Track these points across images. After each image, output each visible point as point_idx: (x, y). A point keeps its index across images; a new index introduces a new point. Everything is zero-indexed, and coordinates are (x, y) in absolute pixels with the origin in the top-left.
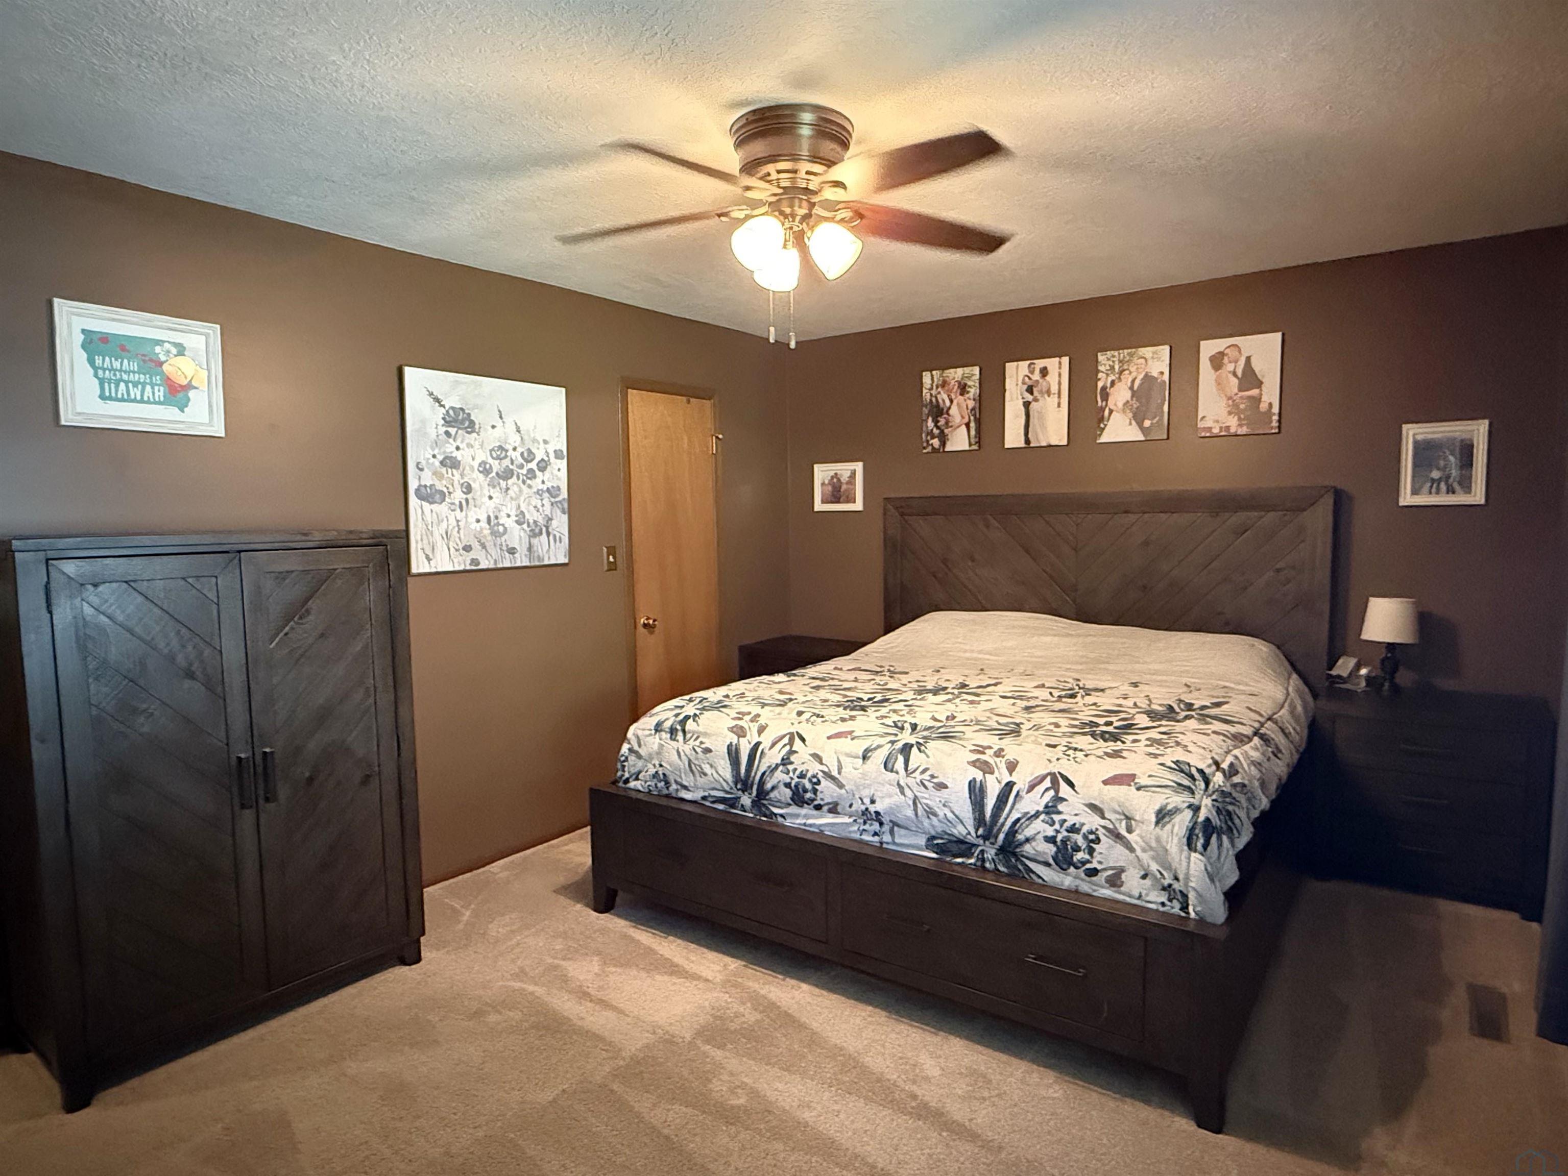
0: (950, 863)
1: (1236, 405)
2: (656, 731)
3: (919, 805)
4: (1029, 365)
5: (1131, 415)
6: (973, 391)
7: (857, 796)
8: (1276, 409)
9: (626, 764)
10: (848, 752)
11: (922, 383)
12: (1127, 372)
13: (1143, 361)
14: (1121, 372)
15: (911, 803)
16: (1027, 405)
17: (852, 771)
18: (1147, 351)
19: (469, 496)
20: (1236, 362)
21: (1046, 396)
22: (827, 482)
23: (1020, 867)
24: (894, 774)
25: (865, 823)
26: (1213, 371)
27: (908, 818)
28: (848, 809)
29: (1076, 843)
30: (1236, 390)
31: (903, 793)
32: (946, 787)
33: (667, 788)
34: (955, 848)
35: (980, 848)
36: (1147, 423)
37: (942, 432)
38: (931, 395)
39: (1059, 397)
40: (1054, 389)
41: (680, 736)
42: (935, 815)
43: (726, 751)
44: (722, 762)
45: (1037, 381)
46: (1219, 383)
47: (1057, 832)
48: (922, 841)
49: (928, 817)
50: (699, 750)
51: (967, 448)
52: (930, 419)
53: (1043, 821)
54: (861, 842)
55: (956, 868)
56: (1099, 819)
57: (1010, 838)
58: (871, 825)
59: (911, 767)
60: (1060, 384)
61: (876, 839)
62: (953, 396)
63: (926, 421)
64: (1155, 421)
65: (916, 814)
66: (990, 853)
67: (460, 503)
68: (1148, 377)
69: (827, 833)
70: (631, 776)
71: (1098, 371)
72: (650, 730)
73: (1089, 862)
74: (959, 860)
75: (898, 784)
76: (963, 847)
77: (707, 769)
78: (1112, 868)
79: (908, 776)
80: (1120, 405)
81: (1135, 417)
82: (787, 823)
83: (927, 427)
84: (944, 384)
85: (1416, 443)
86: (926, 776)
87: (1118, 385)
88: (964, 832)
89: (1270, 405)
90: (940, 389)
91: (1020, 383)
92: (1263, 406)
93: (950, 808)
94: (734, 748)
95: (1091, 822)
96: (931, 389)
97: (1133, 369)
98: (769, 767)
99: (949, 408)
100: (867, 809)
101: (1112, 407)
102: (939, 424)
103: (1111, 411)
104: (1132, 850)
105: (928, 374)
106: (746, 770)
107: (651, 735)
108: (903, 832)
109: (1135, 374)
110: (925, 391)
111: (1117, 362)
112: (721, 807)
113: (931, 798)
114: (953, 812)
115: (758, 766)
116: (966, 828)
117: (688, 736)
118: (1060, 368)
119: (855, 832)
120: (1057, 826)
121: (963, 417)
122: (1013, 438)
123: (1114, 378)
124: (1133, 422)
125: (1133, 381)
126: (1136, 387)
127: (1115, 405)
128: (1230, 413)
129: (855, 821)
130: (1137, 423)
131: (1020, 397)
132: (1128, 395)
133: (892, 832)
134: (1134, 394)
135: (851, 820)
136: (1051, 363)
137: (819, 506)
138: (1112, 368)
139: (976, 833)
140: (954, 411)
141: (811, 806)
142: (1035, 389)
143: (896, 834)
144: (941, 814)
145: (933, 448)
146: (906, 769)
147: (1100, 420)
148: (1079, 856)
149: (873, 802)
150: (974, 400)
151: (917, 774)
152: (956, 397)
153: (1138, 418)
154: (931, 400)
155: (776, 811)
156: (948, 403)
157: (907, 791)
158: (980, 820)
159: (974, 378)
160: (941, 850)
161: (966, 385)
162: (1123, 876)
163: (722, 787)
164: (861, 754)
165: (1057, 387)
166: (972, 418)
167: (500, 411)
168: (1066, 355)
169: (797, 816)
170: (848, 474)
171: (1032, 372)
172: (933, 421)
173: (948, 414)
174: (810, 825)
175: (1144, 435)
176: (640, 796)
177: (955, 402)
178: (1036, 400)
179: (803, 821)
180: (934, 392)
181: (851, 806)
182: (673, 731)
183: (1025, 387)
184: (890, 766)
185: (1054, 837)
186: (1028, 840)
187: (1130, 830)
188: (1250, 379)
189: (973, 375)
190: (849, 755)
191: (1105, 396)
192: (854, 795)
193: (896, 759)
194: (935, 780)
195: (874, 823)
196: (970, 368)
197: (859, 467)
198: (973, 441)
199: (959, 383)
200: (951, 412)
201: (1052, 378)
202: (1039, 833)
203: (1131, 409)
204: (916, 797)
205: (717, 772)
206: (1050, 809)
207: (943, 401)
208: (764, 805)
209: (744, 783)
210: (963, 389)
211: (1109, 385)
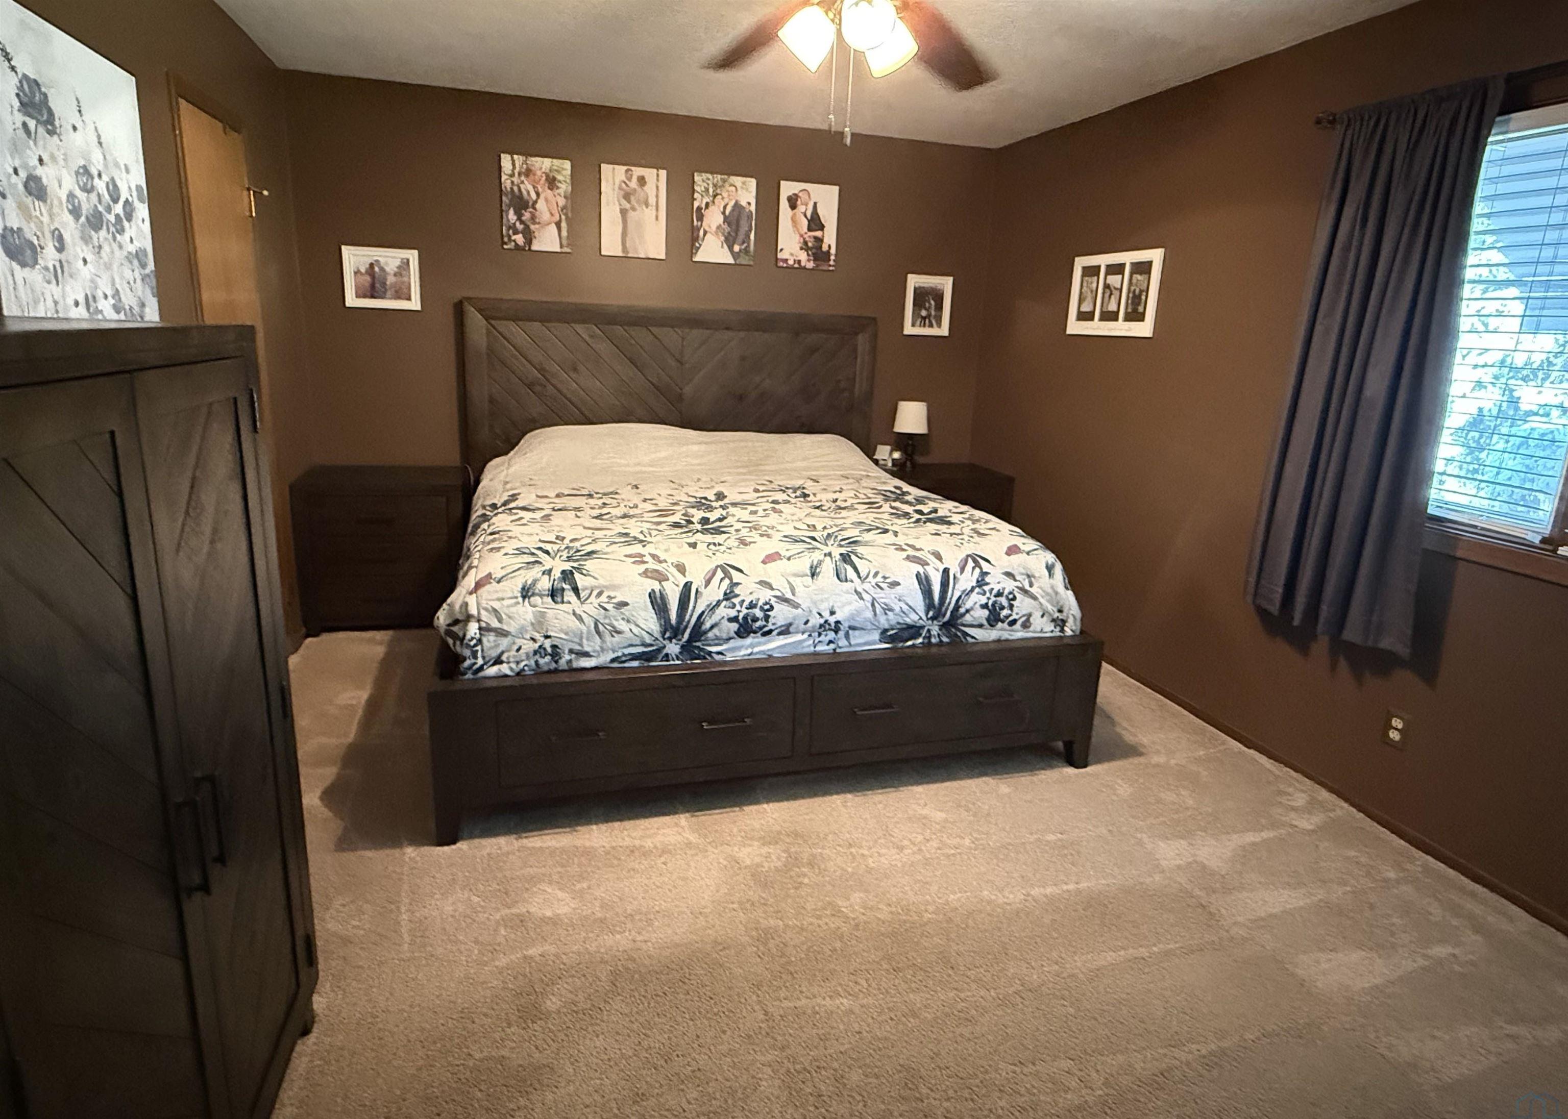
0: (902, 648)
1: (806, 243)
2: (524, 597)
3: (876, 604)
4: (627, 171)
5: (723, 238)
6: (564, 187)
7: (814, 612)
8: (833, 251)
9: (479, 648)
10: (795, 572)
11: (500, 167)
12: (719, 197)
13: (733, 189)
14: (715, 196)
15: (869, 605)
16: (623, 212)
17: (805, 590)
18: (737, 180)
19: (63, 256)
20: (806, 205)
21: (644, 207)
22: (363, 270)
23: (959, 634)
24: (849, 583)
25: (820, 635)
26: (789, 209)
27: (866, 620)
28: (803, 626)
29: (1001, 604)
30: (805, 230)
31: (862, 598)
32: (898, 584)
33: (556, 662)
34: (906, 634)
35: (926, 629)
36: (737, 248)
37: (527, 227)
38: (512, 182)
39: (657, 210)
40: (652, 200)
41: (569, 595)
42: (891, 610)
43: (648, 600)
44: (643, 614)
45: (635, 190)
46: (794, 220)
47: (989, 599)
48: (876, 636)
49: (886, 614)
50: (609, 607)
51: (558, 250)
52: (511, 212)
53: (978, 593)
54: (815, 654)
55: (907, 650)
56: (1012, 581)
57: (955, 613)
58: (826, 635)
59: (863, 574)
60: (657, 196)
61: (832, 646)
62: (540, 190)
63: (507, 212)
64: (743, 247)
65: (875, 614)
66: (935, 630)
67: (54, 267)
68: (737, 205)
69: (776, 655)
70: (485, 664)
71: (694, 191)
72: (516, 598)
73: (1011, 615)
74: (910, 643)
75: (856, 591)
76: (913, 630)
77: (622, 625)
78: (1024, 616)
79: (863, 582)
80: (714, 228)
81: (727, 240)
82: (729, 658)
83: (508, 220)
84: (528, 172)
85: (915, 289)
86: (879, 578)
87: (711, 208)
88: (916, 618)
89: (829, 246)
90: (523, 178)
91: (617, 186)
92: (825, 248)
93: (904, 601)
94: (658, 594)
95: (1009, 585)
96: (512, 175)
97: (725, 195)
98: (708, 606)
99: (535, 202)
100: (826, 621)
101: (707, 229)
102: (524, 218)
103: (705, 233)
104: (1035, 598)
105: (508, 157)
106: (677, 616)
107: (518, 603)
108: (857, 633)
109: (726, 200)
110: (504, 178)
111: (711, 185)
112: (635, 664)
113: (887, 596)
114: (907, 604)
115: (694, 607)
116: (917, 612)
117: (583, 594)
118: (658, 180)
119: (809, 646)
120: (988, 595)
121: (552, 215)
122: (611, 245)
123: (708, 200)
124: (725, 245)
125: (725, 207)
126: (727, 213)
127: (710, 227)
128: (801, 249)
129: (810, 635)
130: (729, 247)
131: (617, 203)
132: (721, 219)
133: (847, 636)
134: (726, 219)
135: (806, 636)
136: (650, 174)
137: (351, 300)
138: (707, 190)
139: (927, 615)
140: (541, 205)
141: (759, 634)
142: (632, 198)
143: (851, 637)
144: (897, 609)
145: (516, 244)
146: (859, 577)
147: (694, 239)
148: (1005, 612)
149: (832, 613)
150: (565, 197)
151: (870, 578)
152: (544, 191)
153: (730, 241)
154: (512, 189)
155: (714, 649)
156: (534, 196)
157: (865, 595)
158: (930, 606)
159: (564, 172)
160: (892, 639)
161: (554, 179)
162: (1031, 619)
163: (642, 638)
164: (809, 573)
165: (655, 200)
166: (563, 217)
167: (77, 99)
168: (664, 169)
169: (739, 648)
170: (398, 263)
171: (630, 179)
172: (516, 213)
173: (535, 209)
174: (757, 653)
175: (735, 259)
176: (508, 683)
177: (542, 196)
178: (633, 209)
179: (749, 651)
180: (516, 180)
181: (807, 622)
182: (554, 594)
183: (622, 193)
184: (842, 576)
185: (987, 604)
186: (968, 611)
187: (1031, 585)
188: (815, 223)
189: (563, 169)
190: (796, 575)
191: (701, 218)
192: (811, 611)
193: (846, 570)
194: (888, 580)
195: (829, 632)
196: (561, 161)
197: (413, 256)
198: (565, 242)
199: (547, 176)
200: (538, 206)
201: (650, 188)
202: (976, 603)
203: (723, 234)
204: (874, 599)
205: (638, 626)
206: (981, 583)
207: (528, 192)
208: (698, 647)
209: (672, 631)
210: (552, 183)
211: (703, 206)
